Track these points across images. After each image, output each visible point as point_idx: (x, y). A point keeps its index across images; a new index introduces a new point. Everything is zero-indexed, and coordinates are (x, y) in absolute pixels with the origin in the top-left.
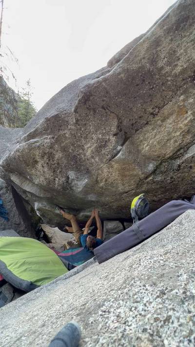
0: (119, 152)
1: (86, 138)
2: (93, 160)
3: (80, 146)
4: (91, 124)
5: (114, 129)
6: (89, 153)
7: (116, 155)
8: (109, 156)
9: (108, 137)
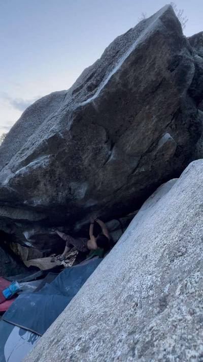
0: (110, 156)
1: (83, 150)
2: (90, 168)
3: (78, 158)
4: (85, 137)
5: (104, 138)
6: (86, 162)
7: (109, 158)
8: (104, 161)
9: (101, 146)
